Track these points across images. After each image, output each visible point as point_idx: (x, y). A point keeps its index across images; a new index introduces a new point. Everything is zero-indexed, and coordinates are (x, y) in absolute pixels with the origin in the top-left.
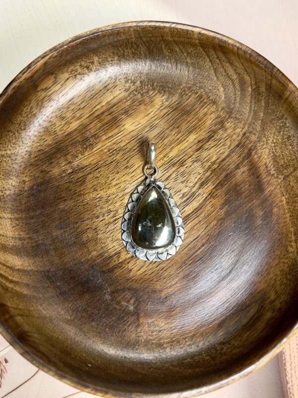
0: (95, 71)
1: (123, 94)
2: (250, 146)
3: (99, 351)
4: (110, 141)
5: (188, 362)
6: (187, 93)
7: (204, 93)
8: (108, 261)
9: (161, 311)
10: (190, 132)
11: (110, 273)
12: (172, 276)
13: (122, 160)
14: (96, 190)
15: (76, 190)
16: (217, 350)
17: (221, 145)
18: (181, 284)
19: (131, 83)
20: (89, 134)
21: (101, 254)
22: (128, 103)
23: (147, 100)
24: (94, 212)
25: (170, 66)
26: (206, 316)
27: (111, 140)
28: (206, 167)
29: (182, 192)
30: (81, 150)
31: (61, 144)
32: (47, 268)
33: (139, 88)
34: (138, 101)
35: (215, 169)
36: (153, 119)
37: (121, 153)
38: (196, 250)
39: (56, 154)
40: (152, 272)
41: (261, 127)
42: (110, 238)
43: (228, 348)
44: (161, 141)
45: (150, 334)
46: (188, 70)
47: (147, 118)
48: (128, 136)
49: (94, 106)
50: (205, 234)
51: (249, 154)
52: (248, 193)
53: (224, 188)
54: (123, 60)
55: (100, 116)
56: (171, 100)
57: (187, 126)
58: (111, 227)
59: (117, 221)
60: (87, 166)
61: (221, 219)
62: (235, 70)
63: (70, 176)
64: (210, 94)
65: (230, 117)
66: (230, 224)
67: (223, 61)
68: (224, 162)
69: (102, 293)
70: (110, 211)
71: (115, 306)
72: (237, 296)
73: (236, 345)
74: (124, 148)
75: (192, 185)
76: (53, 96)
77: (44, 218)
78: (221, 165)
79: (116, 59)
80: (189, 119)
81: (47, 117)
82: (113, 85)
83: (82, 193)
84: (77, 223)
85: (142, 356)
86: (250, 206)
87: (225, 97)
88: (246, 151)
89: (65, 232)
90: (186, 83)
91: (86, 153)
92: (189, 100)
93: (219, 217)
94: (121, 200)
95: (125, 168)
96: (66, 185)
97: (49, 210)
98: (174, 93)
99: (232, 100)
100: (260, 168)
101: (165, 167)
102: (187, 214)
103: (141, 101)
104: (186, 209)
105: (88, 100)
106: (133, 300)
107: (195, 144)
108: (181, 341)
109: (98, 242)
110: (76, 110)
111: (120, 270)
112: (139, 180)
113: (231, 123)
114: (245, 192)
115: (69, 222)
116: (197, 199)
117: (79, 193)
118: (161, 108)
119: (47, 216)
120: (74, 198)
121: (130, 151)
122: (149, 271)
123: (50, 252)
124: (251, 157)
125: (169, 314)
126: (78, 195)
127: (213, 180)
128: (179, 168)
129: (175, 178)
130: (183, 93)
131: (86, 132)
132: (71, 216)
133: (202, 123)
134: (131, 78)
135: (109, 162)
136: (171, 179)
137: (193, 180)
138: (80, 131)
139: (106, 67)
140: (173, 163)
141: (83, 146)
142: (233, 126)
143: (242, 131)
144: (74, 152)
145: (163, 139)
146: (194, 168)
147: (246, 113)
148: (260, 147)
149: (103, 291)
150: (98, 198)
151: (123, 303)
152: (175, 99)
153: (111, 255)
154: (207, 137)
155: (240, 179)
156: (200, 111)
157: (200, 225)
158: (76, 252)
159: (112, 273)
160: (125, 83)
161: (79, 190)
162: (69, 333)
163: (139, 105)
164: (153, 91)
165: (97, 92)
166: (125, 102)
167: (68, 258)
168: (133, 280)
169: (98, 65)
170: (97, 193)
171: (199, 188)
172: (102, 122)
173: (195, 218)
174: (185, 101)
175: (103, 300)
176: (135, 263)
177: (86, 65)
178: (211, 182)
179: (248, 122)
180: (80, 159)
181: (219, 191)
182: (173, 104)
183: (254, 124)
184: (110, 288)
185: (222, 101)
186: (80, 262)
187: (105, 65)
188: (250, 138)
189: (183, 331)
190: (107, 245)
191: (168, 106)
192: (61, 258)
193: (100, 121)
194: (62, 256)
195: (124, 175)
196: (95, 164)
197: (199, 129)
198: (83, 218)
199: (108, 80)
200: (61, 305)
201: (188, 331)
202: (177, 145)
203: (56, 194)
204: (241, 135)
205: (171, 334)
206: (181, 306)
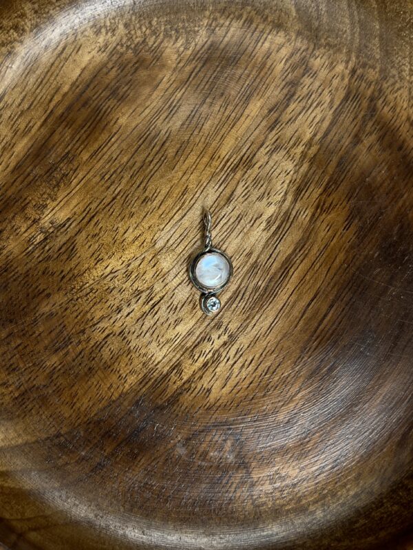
0: (31, 31)
1: (97, 60)
2: (369, 92)
4: (98, 157)
5: (363, 525)
6: (222, 22)
7: (253, 13)
8: (163, 386)
9: (286, 448)
10: (247, 99)
11: (173, 405)
12: (289, 379)
13: (133, 189)
14: (100, 260)
15: (62, 271)
16: (409, 489)
17: (315, 105)
18: (309, 390)
19: (107, 33)
20: (54, 156)
21: (145, 377)
22: (113, 73)
23: (149, 56)
24: (109, 303)
26: (371, 433)
27: (100, 155)
28: (298, 156)
29: (265, 217)
30: (48, 191)
31: (7, 190)
32: (52, 431)
33: (124, 40)
34: (130, 65)
35: (315, 155)
37: (127, 175)
38: (320, 318)
39: (4, 212)
40: (248, 382)
41: (381, 50)
42: (154, 342)
44: (197, 130)
45: (278, 494)
47: (157, 93)
48: (129, 140)
49: (49, 97)
50: (329, 284)
51: (373, 110)
52: (389, 185)
53: (341, 188)
55: (66, 114)
56: (193, 43)
57: (238, 88)
58: (149, 322)
59: (157, 307)
60: (69, 219)
61: (352, 247)
63: (44, 248)
64: (267, 11)
65: (316, 46)
66: (371, 253)
68: (329, 137)
69: (169, 446)
70: (138, 293)
71: (200, 462)
74: (130, 164)
75: (279, 198)
77: (19, 342)
78: (325, 145)
80: (239, 72)
82: (73, 47)
83: (76, 272)
84: (83, 332)
85: (275, 538)
86: (400, 208)
87: (298, 11)
88: (365, 104)
89: (65, 355)
90: (214, 3)
91: (61, 195)
92: (229, 35)
93: (347, 245)
94: (153, 265)
95: (142, 203)
96: (42, 267)
97: (23, 324)
98: (196, 29)
99: (311, 12)
100: (401, 128)
101: (219, 178)
102: (285, 256)
103: (136, 63)
104: (281, 249)
105: (33, 90)
106: (229, 443)
107: (263, 119)
108: (339, 493)
109: (133, 356)
110: (15, 116)
111: (190, 395)
112: (177, 217)
113: (321, 58)
114: (384, 182)
115: (68, 335)
116: (297, 223)
117: (71, 275)
118: (179, 65)
119: (24, 335)
120: (64, 286)
121: (144, 167)
122: (243, 383)
123: (49, 400)
124: (378, 113)
125: (303, 449)
126: (70, 279)
127: (317, 177)
128: (246, 172)
129: (243, 194)
130: (214, 24)
131: (48, 154)
132: (68, 322)
133: (266, 73)
134: (105, 22)
135: (110, 200)
136: (236, 198)
137: (279, 188)
138: (37, 155)
139: (51, 15)
140: (232, 165)
141: (51, 182)
142: (326, 64)
143: (346, 68)
144: (37, 199)
145: (200, 126)
146: (274, 165)
147: (346, 31)
148: (390, 89)
149: (170, 442)
150: (109, 274)
151: (212, 454)
152: (201, 40)
153: (165, 373)
154: (283, 97)
155: (367, 162)
156: (256, 51)
157: (316, 269)
158: (98, 386)
159: (176, 405)
160: (95, 36)
161: (69, 269)
162: (130, 536)
163: (135, 72)
164: (154, 37)
165: (46, 70)
166: (107, 74)
167: (87, 401)
168: (220, 406)
169: (34, 18)
170: (105, 264)
171: (295, 200)
172: (73, 126)
173: (303, 259)
174: (222, 38)
175: (173, 460)
176: (213, 374)
177: (11, 24)
178: (314, 182)
179: (354, 46)
180: (51, 209)
181: (334, 195)
182: (201, 52)
183: (367, 47)
184: (180, 433)
185: (294, 19)
186: (111, 403)
187: (48, 12)
188: (365, 78)
189: (338, 472)
190: (152, 356)
191: (192, 57)
192: (74, 405)
193: (69, 125)
194: (75, 400)
195: (145, 217)
196: (85, 210)
197: (264, 87)
198: (92, 320)
199: (61, 40)
200: (100, 490)
201: (347, 470)
202: (229, 129)
203: (28, 290)
204: (347, 75)
205: (317, 484)
206: (319, 428)
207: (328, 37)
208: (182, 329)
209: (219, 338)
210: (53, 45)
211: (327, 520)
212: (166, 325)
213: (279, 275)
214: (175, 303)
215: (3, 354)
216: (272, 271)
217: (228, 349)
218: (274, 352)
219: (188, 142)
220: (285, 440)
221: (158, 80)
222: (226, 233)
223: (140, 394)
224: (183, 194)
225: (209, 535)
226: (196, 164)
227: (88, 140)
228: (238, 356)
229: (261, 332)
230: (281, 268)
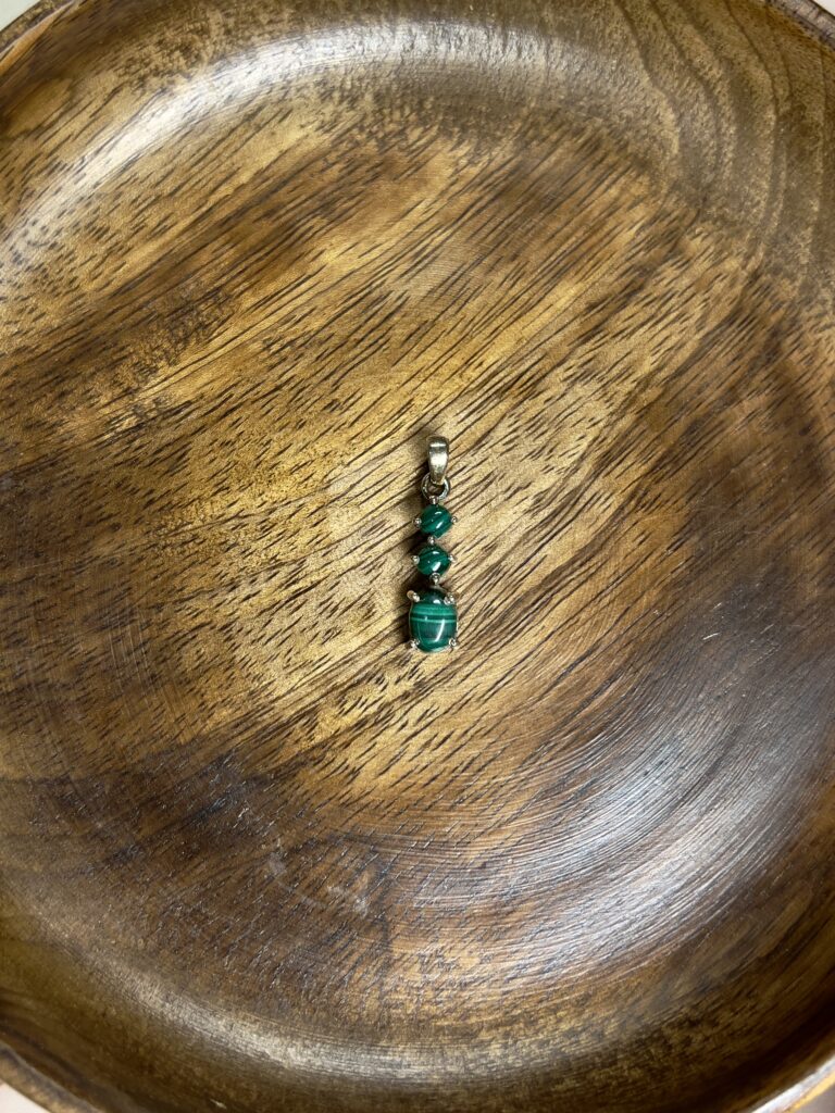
0: (211, 62)
1: (313, 143)
2: (773, 319)
3: (249, 1058)
4: (269, 310)
5: (568, 1090)
6: (545, 132)
7: (605, 131)
8: (275, 741)
9: (466, 913)
10: (559, 275)
11: (284, 781)
12: (504, 790)
13: (314, 380)
14: (223, 489)
15: (151, 492)
16: (670, 1047)
17: (672, 316)
18: (536, 818)
19: (341, 102)
20: (192, 287)
21: (247, 716)
22: (334, 172)
23: (403, 160)
24: (219, 569)
25: (481, 34)
26: (626, 927)
27: (274, 307)
28: (620, 399)
29: (534, 490)
30: (166, 345)
31: (94, 325)
32: (56, 770)
33: (369, 121)
34: (366, 167)
35: (650, 405)
36: (425, 228)
37: (311, 355)
38: (587, 694)
39: (77, 362)
40: (430, 776)
41: (812, 251)
42: (279, 660)
43: (707, 1039)
44: (455, 308)
45: (430, 994)
46: (548, 48)
47: (401, 227)
48: (332, 294)
49: (211, 185)
50: (619, 637)
51: (772, 351)
52: (769, 489)
53: (683, 474)
54: (313, 19)
55: (232, 222)
56: (486, 158)
57: (545, 251)
58: (280, 621)
59: (302, 598)
60: (189, 403)
61: (675, 584)
62: (716, 49)
63: (130, 442)
64: (628, 135)
65: (700, 216)
66: (709, 602)
67: (673, 18)
68: (684, 380)
69: (257, 854)
70: (275, 565)
71: (304, 898)
72: (738, 858)
73: (736, 1027)
74: (322, 335)
75: (567, 462)
76: (63, 156)
77: (41, 594)
78: (673, 391)
79: (286, 16)
80: (555, 226)
81: (44, 230)
82: (276, 109)
83: (176, 498)
84: (159, 607)
85: (402, 1073)
86: (779, 537)
87: (683, 146)
88: (762, 337)
89: (117, 640)
90: (540, 97)
91: (187, 358)
92: (553, 158)
93: (669, 577)
94: (315, 521)
95: (325, 408)
96: (118, 474)
97: (57, 565)
98: (499, 133)
99: (707, 154)
100: (814, 396)
101: (471, 400)
102: (552, 568)
103: (378, 166)
104: (549, 552)
105: (187, 165)
106: (365, 878)
107: (575, 318)
108: (542, 1021)
109: (237, 674)
110: (144, 201)
111: (318, 772)
112: (379, 449)
113: (705, 238)
114: (760, 484)
115: (130, 605)
116: (588, 515)
117: (165, 502)
118: (452, 188)
119: (53, 585)
120: (147, 518)
121: (344, 348)
122: (420, 776)
123: (65, 713)
124: (780, 359)
125: (496, 924)
126: (162, 509)
127: (645, 443)
128: (521, 402)
129: (507, 439)
130: (531, 133)
131: (183, 281)
132: (138, 585)
133: (601, 240)
134: (343, 82)
135: (269, 388)
136: (491, 443)
137: (572, 446)
138: (163, 279)
139: (253, 45)
140: (500, 385)
141: (175, 331)
142: (711, 250)
143: (744, 267)
144: (142, 353)
145: (461, 301)
146: (574, 403)
147: (759, 202)
148: (812, 323)
149: (260, 846)
150: (232, 518)
151: (330, 888)
152: (501, 155)
153: (284, 719)
154: (619, 289)
155: (739, 441)
156: (592, 198)
157: (601, 605)
158: (160, 710)
159: (289, 783)
160: (319, 100)
161: (164, 489)
162: (142, 997)
163: (372, 180)
164: (421, 129)
165: (219, 137)
166: (323, 170)
167: (131, 733)
168: (367, 806)
169: (221, 41)
170: (230, 498)
171: (595, 475)
172: (239, 246)
173: (583, 583)
174: (539, 161)
175: (258, 881)
176: (370, 745)
177: (179, 40)
178: (637, 452)
179: (767, 232)
180: (163, 377)
181: (666, 484)
182: (496, 175)
183: (788, 239)
184: (282, 835)
185: (672, 160)
186: (175, 747)
187: (249, 38)
188: (773, 292)
189: (549, 983)
190: (270, 684)
191: (478, 180)
192: (106, 734)
193: (233, 242)
194: (110, 727)
195: (323, 434)
196: (220, 395)
197: (592, 262)
198: (181, 590)
199: (258, 94)
200: (112, 898)
201: (566, 982)
202: (511, 320)
203: (83, 507)
204: (741, 280)
205: (505, 993)
206: (536, 893)
207: (724, 205)
208: (337, 649)
209: (397, 682)
210: (243, 96)
211: (506, 1064)
212: (310, 634)
213: (533, 600)
214: (336, 600)
215: (6, 610)
216: (524, 588)
217: (408, 706)
218: (490, 734)
219: (433, 323)
220: (469, 899)
221: (409, 204)
222: (457, 500)
223: (230, 745)
224: (400, 413)
225: (285, 1035)
226: (436, 366)
227: (259, 275)
228: (423, 723)
229: (474, 691)
230: (539, 587)
